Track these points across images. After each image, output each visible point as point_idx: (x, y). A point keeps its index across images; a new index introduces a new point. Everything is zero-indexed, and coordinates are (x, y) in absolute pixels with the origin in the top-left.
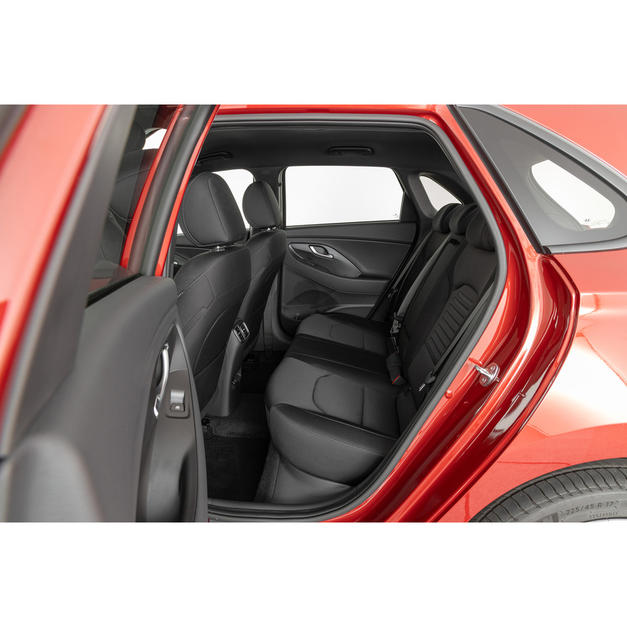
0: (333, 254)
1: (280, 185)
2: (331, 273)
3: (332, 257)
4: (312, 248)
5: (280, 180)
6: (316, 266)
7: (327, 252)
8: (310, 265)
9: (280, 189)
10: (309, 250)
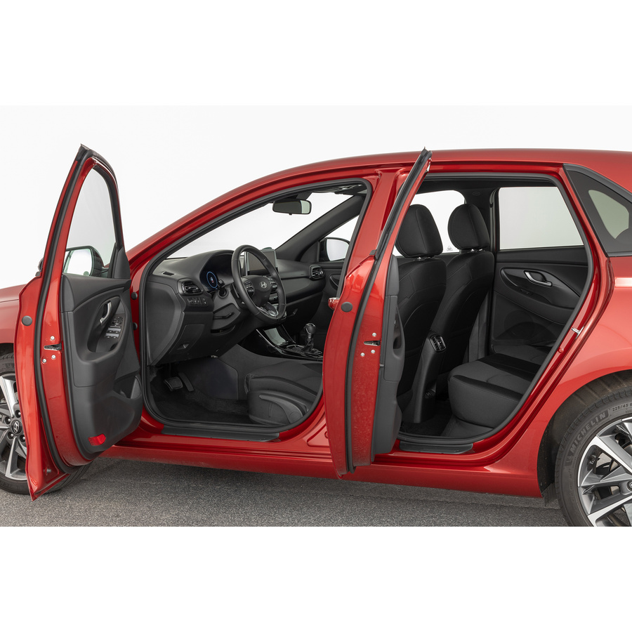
0: (553, 281)
1: (492, 206)
2: (550, 304)
3: (550, 284)
4: (528, 274)
5: (492, 200)
6: (532, 295)
7: (544, 279)
8: (525, 293)
9: (492, 210)
10: (524, 277)
